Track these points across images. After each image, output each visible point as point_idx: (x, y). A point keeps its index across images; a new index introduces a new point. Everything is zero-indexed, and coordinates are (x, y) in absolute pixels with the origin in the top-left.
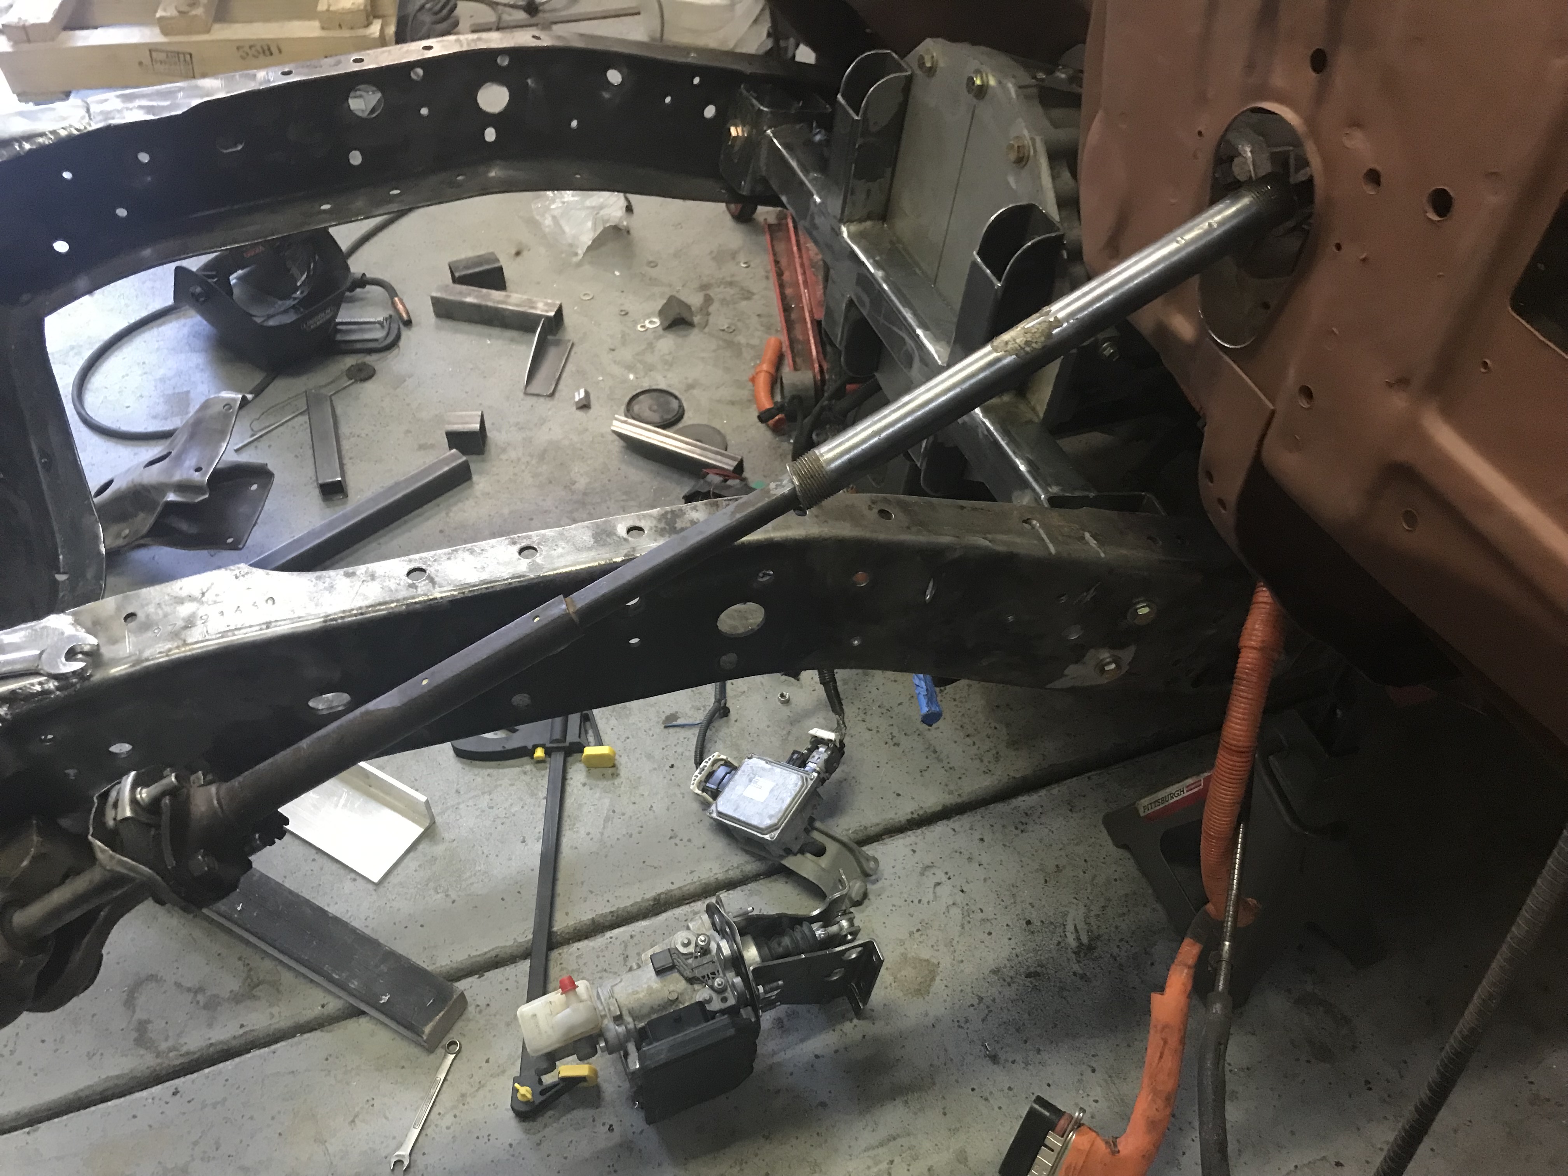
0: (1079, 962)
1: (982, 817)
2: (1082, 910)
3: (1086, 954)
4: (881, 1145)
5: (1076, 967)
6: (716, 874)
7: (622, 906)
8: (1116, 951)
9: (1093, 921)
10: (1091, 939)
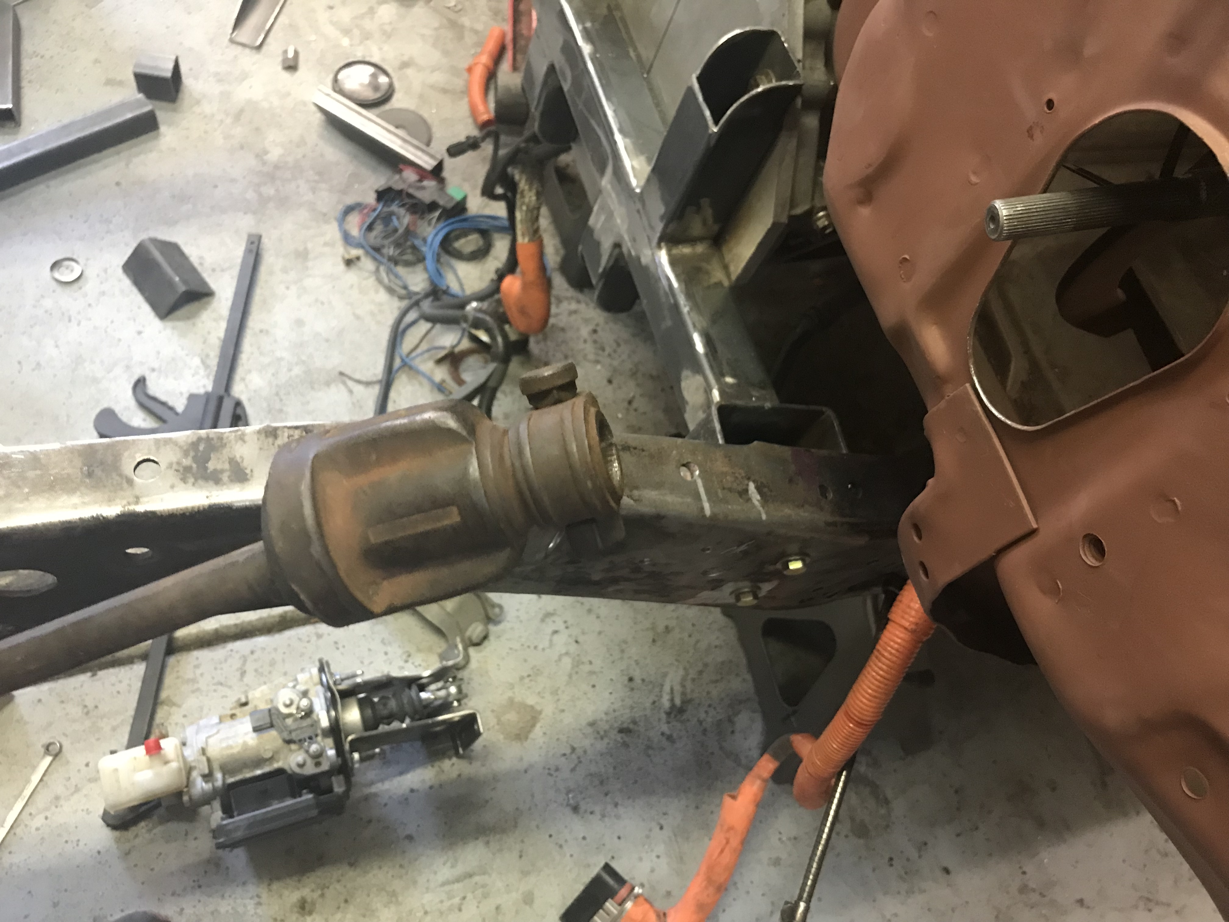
0: (668, 723)
2: (681, 672)
3: (676, 716)
4: (458, 880)
5: (665, 728)
8: (702, 716)
9: (689, 685)
10: (683, 702)
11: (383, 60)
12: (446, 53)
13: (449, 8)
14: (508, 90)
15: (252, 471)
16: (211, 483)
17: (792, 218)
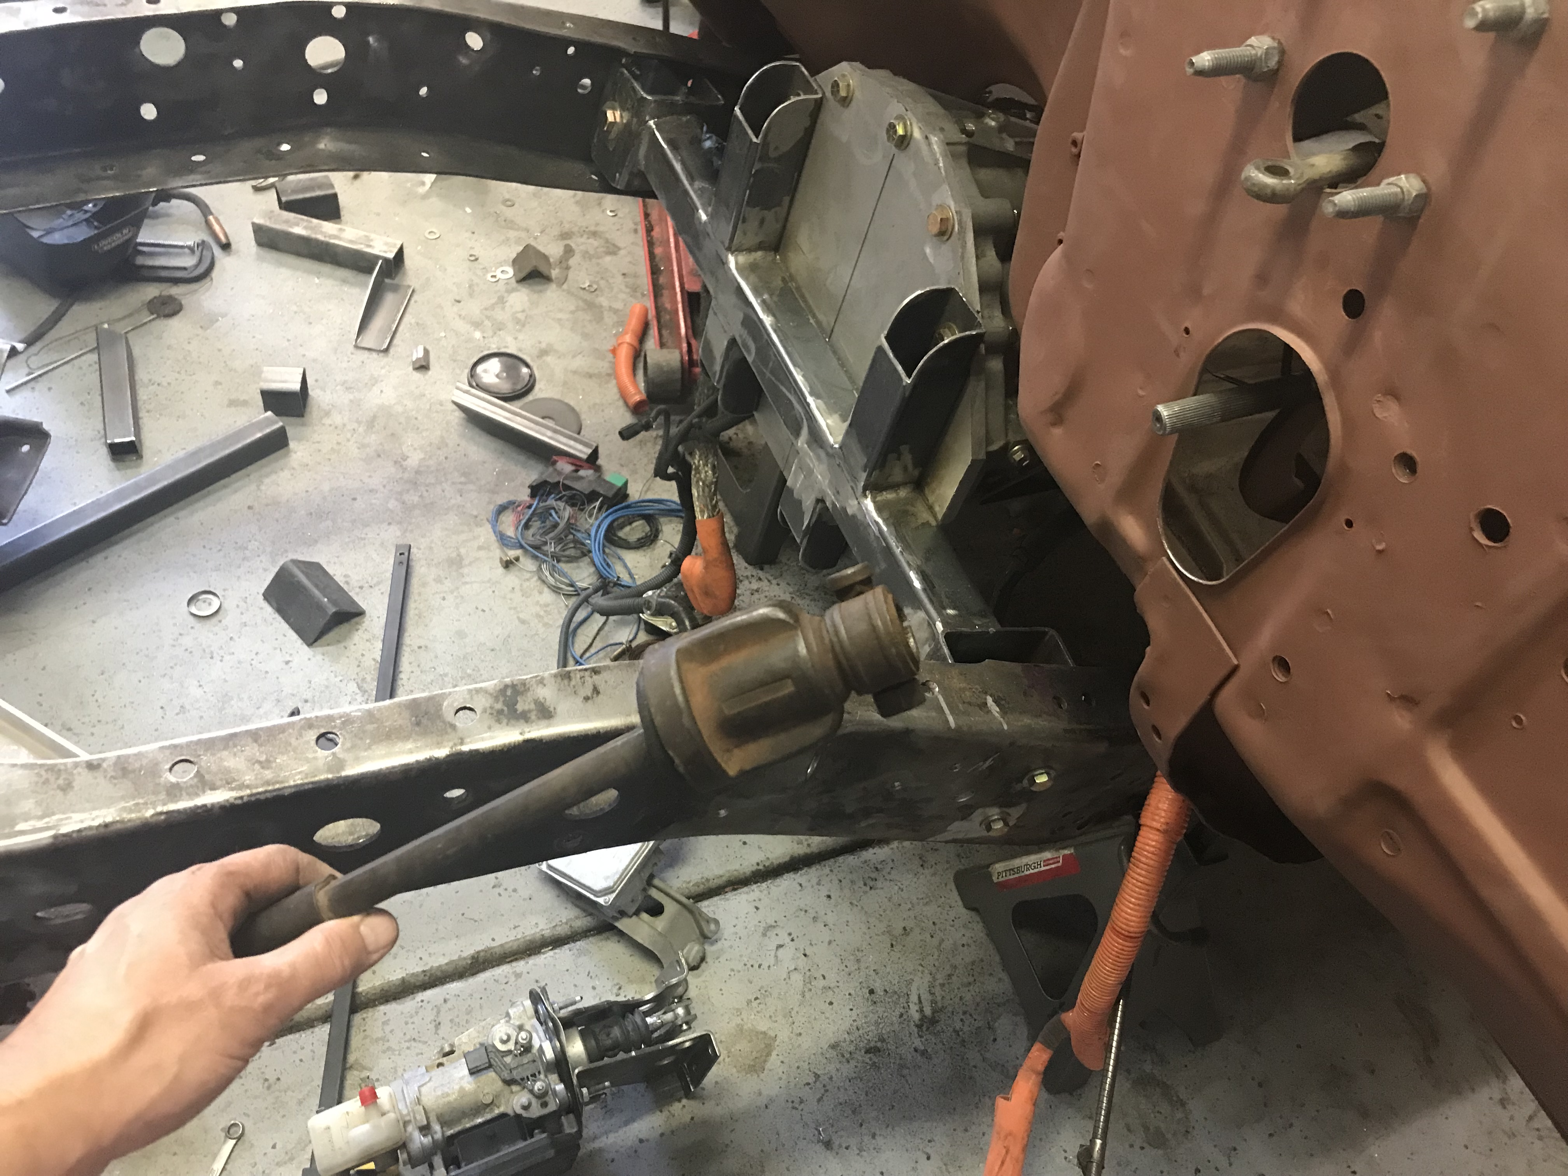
0: (921, 1037)
1: (831, 871)
2: (928, 978)
3: (928, 1029)
5: (918, 1043)
6: (542, 930)
7: (436, 965)
8: (958, 1025)
9: (938, 991)
10: (934, 1011)
11: (520, 350)
12: (586, 336)
13: (584, 289)
14: (659, 367)
15: (555, 709)
16: (522, 721)
17: (988, 454)
